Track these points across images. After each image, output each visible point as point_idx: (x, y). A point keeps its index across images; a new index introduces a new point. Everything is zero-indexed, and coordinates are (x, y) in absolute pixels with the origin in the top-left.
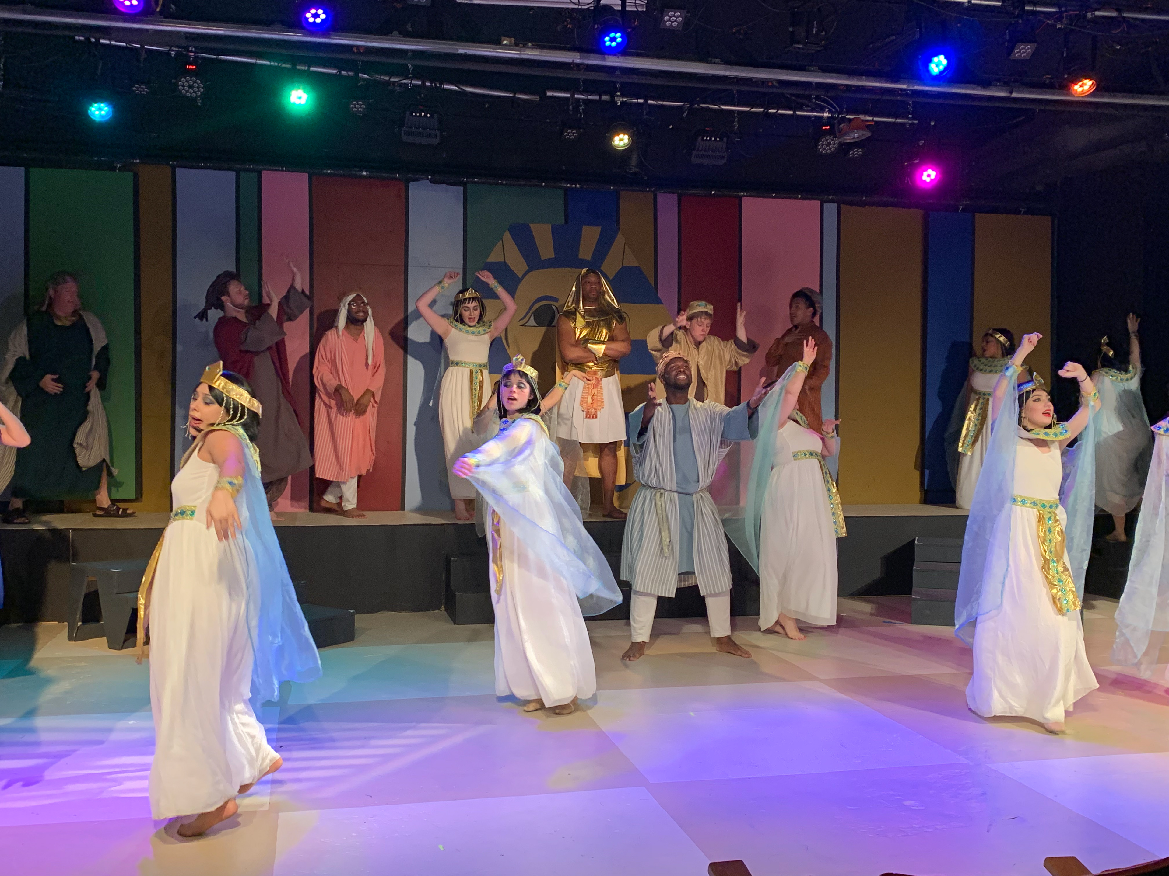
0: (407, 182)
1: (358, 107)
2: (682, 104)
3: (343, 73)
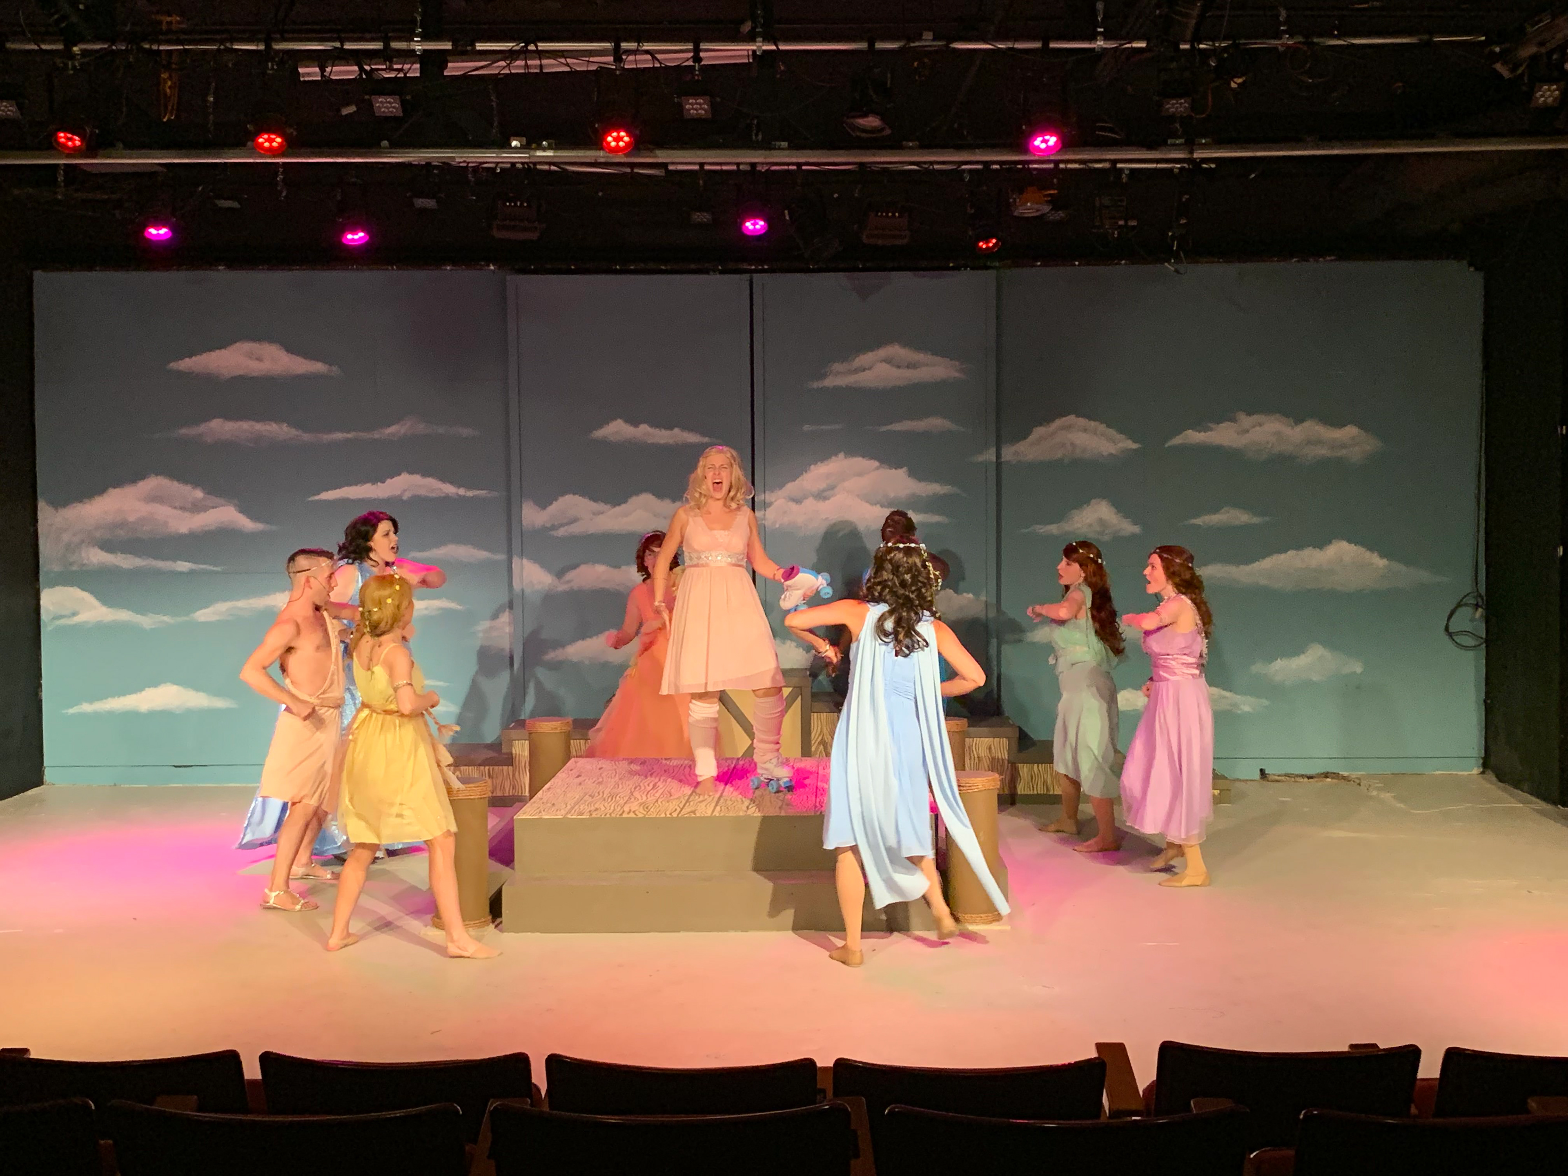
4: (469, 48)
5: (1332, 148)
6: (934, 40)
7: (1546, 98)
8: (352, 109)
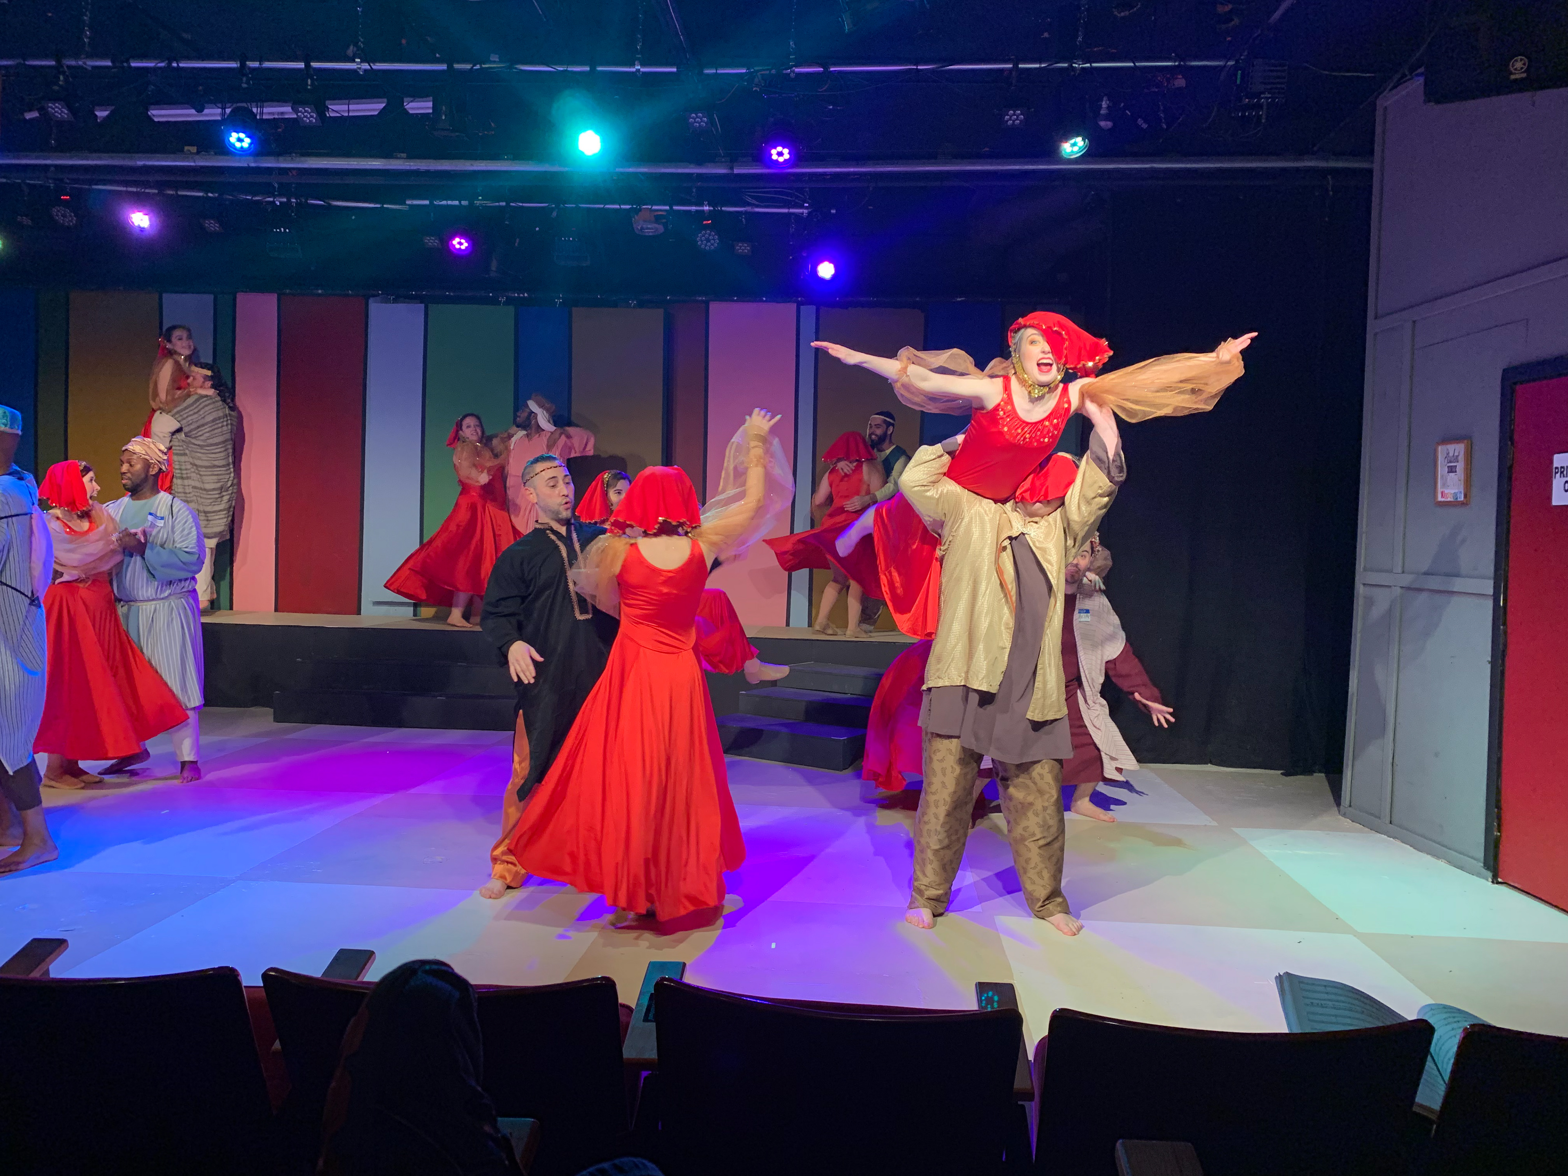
0: (367, 298)
1: (212, 226)
2: (547, 205)
3: (210, 195)
4: (125, 64)
5: (848, 166)
6: (500, 62)
7: (1014, 121)
8: (35, 114)
